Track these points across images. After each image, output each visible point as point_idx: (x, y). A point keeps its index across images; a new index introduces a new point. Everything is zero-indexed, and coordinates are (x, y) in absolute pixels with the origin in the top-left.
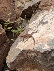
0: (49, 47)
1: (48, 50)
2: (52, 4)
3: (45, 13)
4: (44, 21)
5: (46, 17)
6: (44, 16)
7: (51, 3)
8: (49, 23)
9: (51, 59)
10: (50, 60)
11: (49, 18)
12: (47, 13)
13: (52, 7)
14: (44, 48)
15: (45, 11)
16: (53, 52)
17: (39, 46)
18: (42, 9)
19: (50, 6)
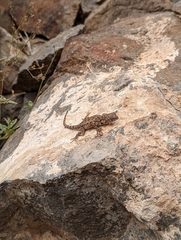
0: (60, 170)
1: (56, 175)
2: (87, 58)
3: (70, 83)
4: (62, 105)
5: (68, 94)
6: (67, 92)
7: (85, 54)
8: (73, 109)
9: (69, 199)
10: (65, 200)
11: (74, 98)
12: (74, 83)
13: (88, 65)
14: (48, 173)
15: (69, 78)
16: (68, 181)
17: (40, 168)
18: (66, 71)
19: (84, 62)
